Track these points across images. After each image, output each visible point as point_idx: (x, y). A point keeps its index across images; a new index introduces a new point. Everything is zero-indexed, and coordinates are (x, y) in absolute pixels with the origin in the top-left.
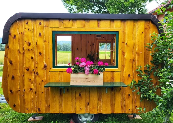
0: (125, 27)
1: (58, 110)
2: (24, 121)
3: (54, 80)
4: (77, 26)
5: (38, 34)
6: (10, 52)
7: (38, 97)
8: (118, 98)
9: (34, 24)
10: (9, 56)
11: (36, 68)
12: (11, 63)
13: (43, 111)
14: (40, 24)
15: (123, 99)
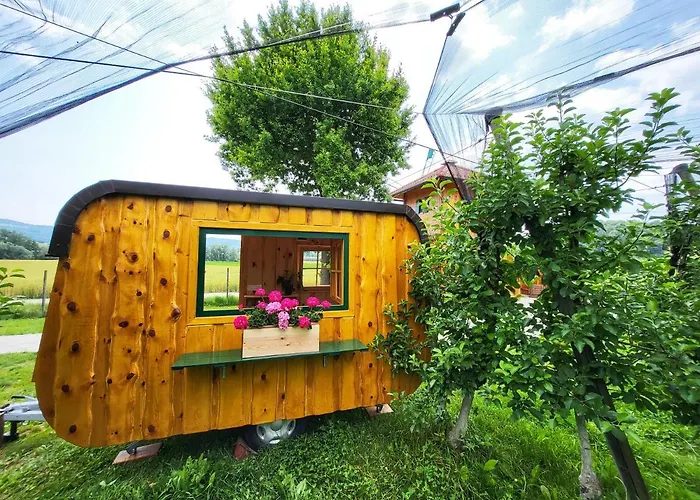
0: (360, 226)
1: (207, 424)
2: (102, 467)
3: (198, 348)
4: (262, 220)
5: (161, 234)
6: (72, 278)
7: (150, 397)
8: (349, 376)
9: (151, 208)
10: (66, 289)
11: (148, 318)
12: (72, 308)
13: (165, 430)
14: (169, 209)
15: (359, 377)
